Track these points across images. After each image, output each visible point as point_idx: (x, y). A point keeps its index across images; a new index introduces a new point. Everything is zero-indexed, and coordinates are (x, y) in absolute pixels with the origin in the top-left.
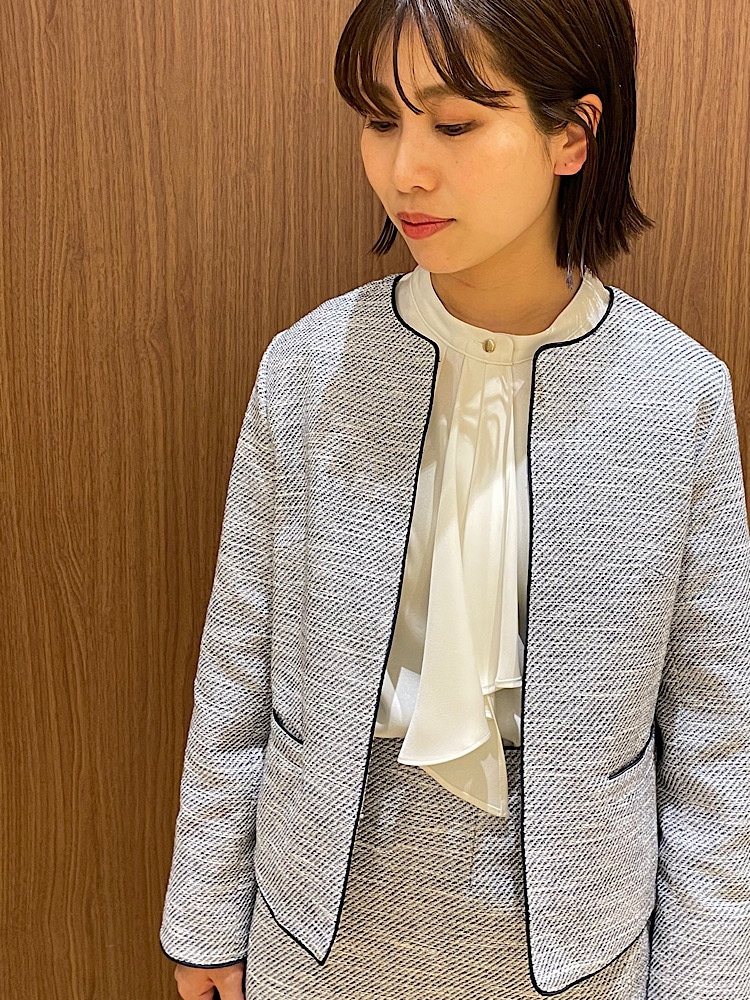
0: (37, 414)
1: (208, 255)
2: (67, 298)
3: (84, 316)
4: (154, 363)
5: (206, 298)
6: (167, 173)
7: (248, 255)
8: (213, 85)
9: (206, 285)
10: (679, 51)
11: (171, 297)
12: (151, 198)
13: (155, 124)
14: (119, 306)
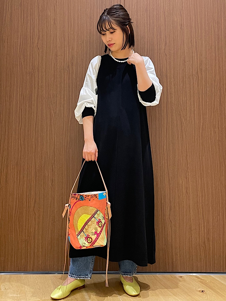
0: (49, 81)
3: (57, 65)
5: (75, 62)
7: (81, 55)
8: (77, 31)
9: (75, 60)
10: (146, 24)
13: (68, 37)
14: (62, 64)
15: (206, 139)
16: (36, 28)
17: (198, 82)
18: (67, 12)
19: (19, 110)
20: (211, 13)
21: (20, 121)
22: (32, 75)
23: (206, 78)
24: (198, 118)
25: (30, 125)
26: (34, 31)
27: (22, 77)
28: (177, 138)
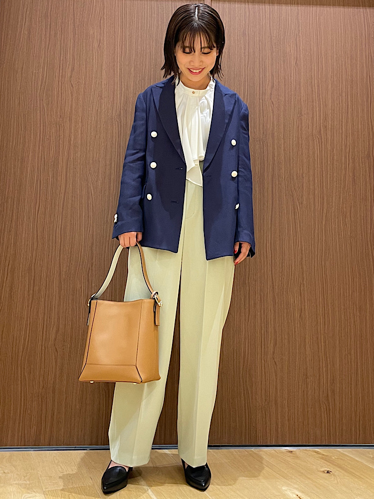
1: (131, 99)
2: (97, 108)
4: (117, 124)
6: (123, 80)
11: (122, 108)
12: (119, 86)
15: (332, 234)
16: (70, 53)
17: (321, 146)
18: (119, 30)
19: (37, 181)
20: (341, 42)
21: (36, 200)
22: (59, 126)
23: (333, 140)
24: (319, 201)
25: (53, 205)
26: (67, 58)
27: (43, 129)
28: (287, 232)
